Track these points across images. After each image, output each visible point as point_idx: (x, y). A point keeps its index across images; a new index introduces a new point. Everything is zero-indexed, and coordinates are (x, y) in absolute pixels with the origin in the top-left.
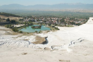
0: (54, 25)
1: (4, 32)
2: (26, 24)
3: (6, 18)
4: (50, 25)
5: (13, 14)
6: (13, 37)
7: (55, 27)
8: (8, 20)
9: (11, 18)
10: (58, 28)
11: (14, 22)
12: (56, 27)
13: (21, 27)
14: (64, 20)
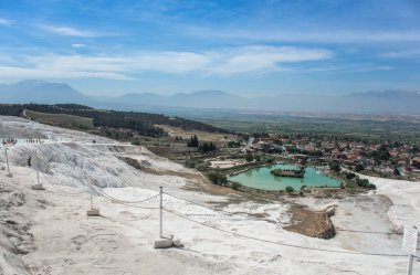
0: (351, 169)
4: (336, 169)
6: (211, 202)
7: (358, 180)
8: (193, 143)
12: (362, 177)
13: (235, 168)
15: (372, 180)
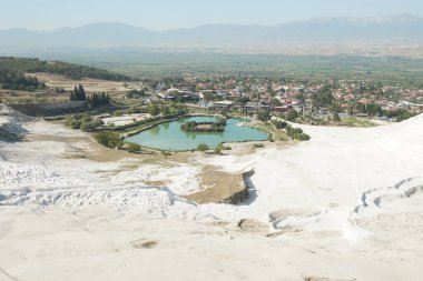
0: (283, 117)
1: (61, 148)
2: (156, 112)
3: (71, 86)
4: (264, 117)
5: (98, 66)
6: (98, 172)
7: (289, 128)
8: (79, 94)
9: (93, 88)
10: (300, 131)
11: (103, 104)
12: (295, 126)
13: (136, 125)
14: (330, 96)
15: (307, 129)
